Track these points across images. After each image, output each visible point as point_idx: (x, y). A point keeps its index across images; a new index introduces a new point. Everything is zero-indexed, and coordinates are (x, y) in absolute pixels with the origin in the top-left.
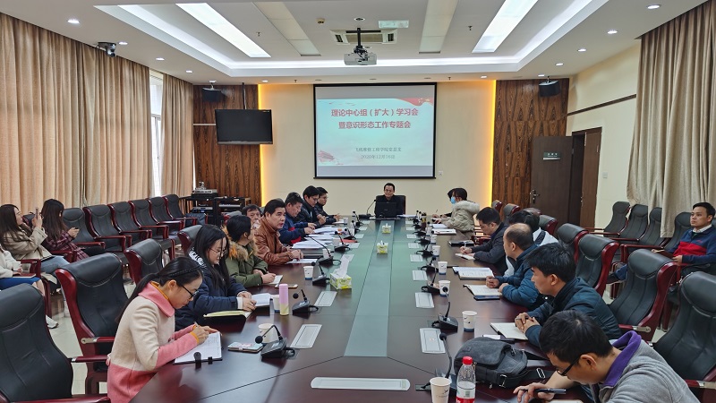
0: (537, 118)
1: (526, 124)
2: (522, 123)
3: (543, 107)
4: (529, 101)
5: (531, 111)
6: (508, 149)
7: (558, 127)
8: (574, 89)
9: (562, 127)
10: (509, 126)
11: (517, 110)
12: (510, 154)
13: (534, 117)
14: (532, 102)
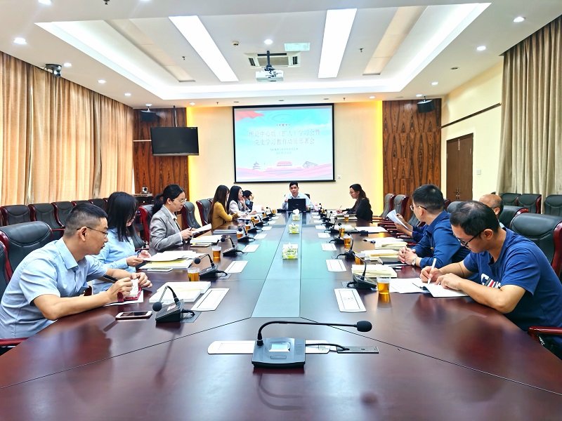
1: (408, 137)
2: (405, 135)
3: (422, 121)
4: (410, 116)
5: (412, 125)
7: (435, 138)
8: (446, 106)
9: (438, 137)
10: (394, 137)
11: (400, 125)
12: (396, 160)
13: (414, 129)
14: (412, 117)
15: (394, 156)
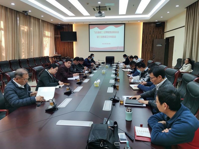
2: (151, 35)
3: (157, 30)
4: (153, 28)
10: (147, 36)
11: (149, 31)
13: (154, 33)
15: (146, 43)
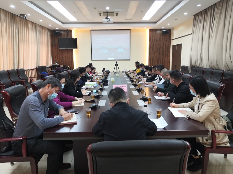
0: (162, 41)
1: (158, 43)
2: (157, 42)
3: (164, 37)
4: (159, 35)
5: (160, 39)
6: (153, 51)
7: (168, 44)
8: (173, 32)
9: (169, 44)
10: (153, 44)
11: (156, 38)
12: (154, 52)
14: (160, 36)
